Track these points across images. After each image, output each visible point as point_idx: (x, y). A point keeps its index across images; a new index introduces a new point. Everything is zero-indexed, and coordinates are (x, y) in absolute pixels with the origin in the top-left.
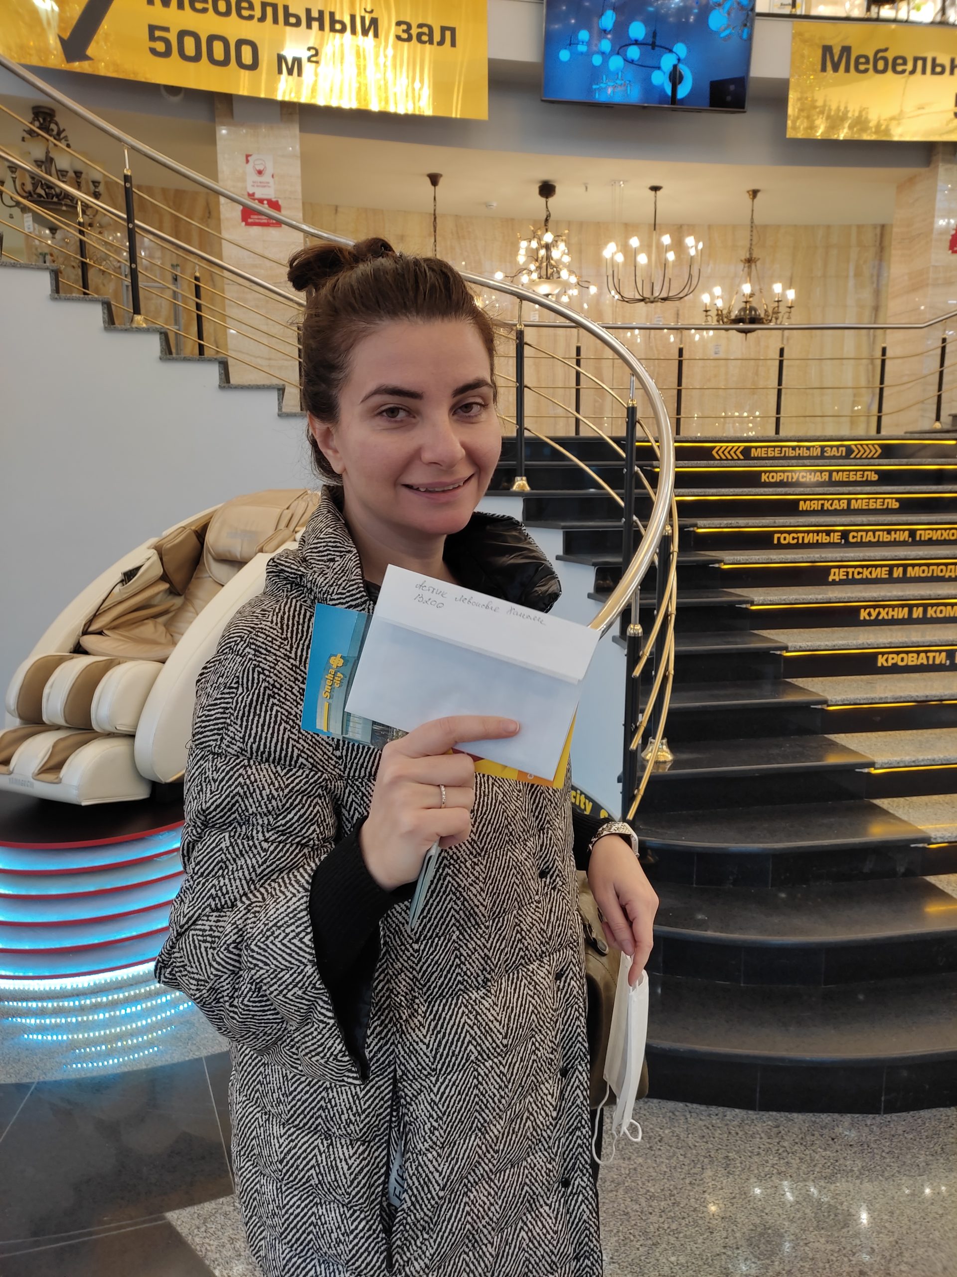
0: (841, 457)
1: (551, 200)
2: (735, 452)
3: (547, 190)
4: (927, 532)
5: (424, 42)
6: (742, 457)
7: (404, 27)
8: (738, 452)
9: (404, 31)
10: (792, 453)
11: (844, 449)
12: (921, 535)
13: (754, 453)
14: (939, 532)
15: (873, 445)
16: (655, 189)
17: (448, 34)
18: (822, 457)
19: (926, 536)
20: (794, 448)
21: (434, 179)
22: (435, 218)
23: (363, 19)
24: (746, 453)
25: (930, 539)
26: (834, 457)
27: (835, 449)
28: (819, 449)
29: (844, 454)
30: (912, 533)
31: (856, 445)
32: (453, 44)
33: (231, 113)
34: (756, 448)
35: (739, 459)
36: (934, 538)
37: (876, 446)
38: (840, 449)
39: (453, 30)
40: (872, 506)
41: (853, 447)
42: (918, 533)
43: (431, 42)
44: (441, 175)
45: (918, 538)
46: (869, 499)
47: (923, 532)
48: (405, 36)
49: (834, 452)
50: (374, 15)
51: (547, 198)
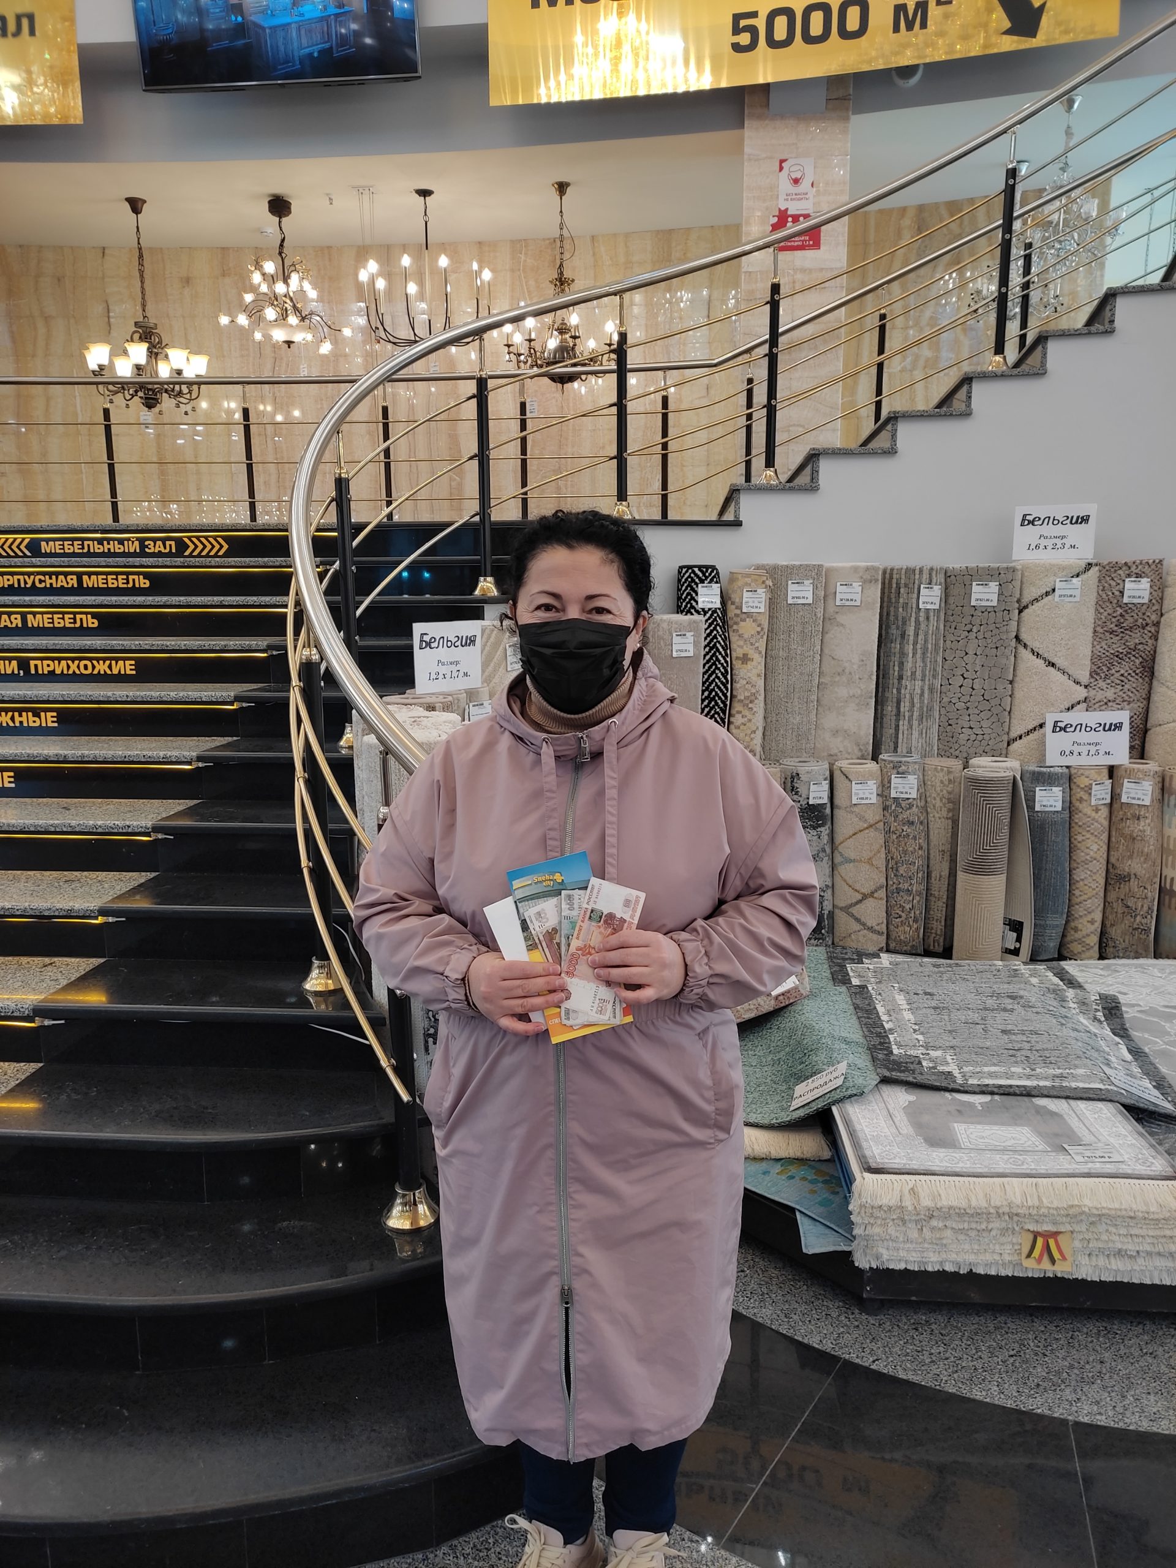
0: (170, 555)
1: (284, 220)
2: (18, 547)
3: (279, 206)
4: (45, 662)
6: (29, 554)
8: (22, 547)
10: (98, 548)
11: (173, 543)
12: (36, 666)
13: (45, 547)
14: (63, 663)
15: (215, 538)
16: (425, 193)
17: (25, 22)
18: (143, 554)
19: (45, 667)
20: (100, 541)
21: (136, 205)
22: (141, 256)
24: (34, 548)
25: (52, 673)
26: (160, 555)
27: (159, 543)
28: (137, 543)
29: (174, 550)
30: (24, 664)
31: (189, 538)
32: (32, 33)
34: (47, 540)
35: (25, 556)
36: (58, 671)
37: (219, 539)
38: (168, 543)
39: (31, 17)
40: (58, 623)
41: (186, 540)
42: (32, 663)
44: (145, 202)
45: (33, 672)
46: (53, 613)
47: (39, 663)
49: (160, 548)
51: (280, 218)
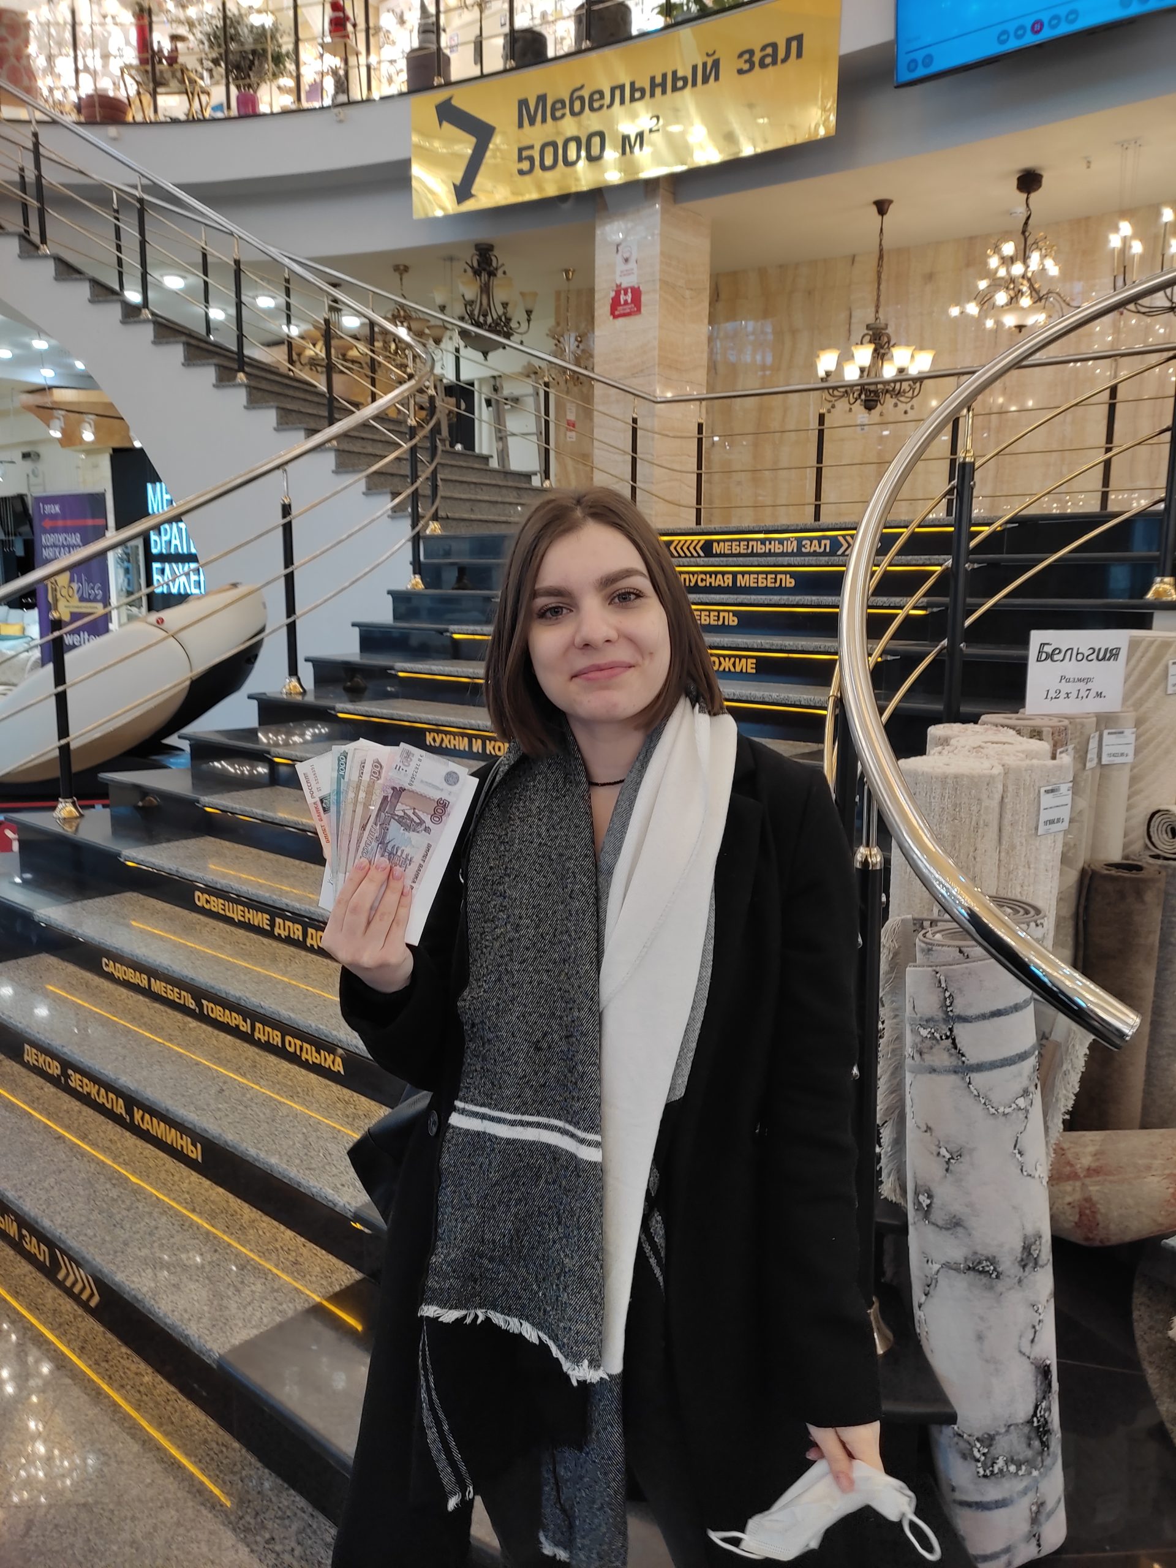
0: (824, 554)
1: (1032, 195)
2: (695, 548)
3: (1029, 181)
5: (768, 65)
6: (702, 554)
7: (747, 56)
8: (698, 548)
9: (746, 62)
10: (760, 549)
11: (828, 542)
17: (794, 44)
18: (799, 553)
20: (763, 542)
21: (882, 207)
22: (881, 257)
23: (705, 65)
24: (707, 548)
26: (815, 554)
27: (815, 542)
28: (795, 543)
29: (828, 550)
31: (844, 536)
32: (799, 55)
33: (605, 207)
34: (718, 541)
35: (699, 556)
38: (823, 542)
39: (799, 38)
41: (841, 539)
43: (774, 62)
44: (890, 202)
48: (746, 67)
49: (815, 547)
50: (716, 57)
